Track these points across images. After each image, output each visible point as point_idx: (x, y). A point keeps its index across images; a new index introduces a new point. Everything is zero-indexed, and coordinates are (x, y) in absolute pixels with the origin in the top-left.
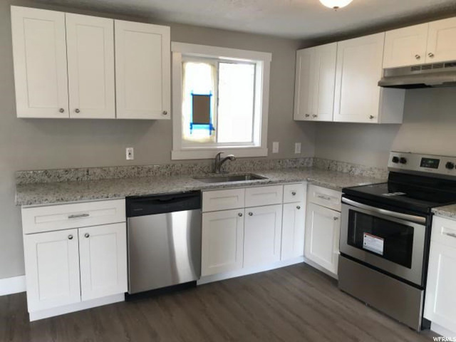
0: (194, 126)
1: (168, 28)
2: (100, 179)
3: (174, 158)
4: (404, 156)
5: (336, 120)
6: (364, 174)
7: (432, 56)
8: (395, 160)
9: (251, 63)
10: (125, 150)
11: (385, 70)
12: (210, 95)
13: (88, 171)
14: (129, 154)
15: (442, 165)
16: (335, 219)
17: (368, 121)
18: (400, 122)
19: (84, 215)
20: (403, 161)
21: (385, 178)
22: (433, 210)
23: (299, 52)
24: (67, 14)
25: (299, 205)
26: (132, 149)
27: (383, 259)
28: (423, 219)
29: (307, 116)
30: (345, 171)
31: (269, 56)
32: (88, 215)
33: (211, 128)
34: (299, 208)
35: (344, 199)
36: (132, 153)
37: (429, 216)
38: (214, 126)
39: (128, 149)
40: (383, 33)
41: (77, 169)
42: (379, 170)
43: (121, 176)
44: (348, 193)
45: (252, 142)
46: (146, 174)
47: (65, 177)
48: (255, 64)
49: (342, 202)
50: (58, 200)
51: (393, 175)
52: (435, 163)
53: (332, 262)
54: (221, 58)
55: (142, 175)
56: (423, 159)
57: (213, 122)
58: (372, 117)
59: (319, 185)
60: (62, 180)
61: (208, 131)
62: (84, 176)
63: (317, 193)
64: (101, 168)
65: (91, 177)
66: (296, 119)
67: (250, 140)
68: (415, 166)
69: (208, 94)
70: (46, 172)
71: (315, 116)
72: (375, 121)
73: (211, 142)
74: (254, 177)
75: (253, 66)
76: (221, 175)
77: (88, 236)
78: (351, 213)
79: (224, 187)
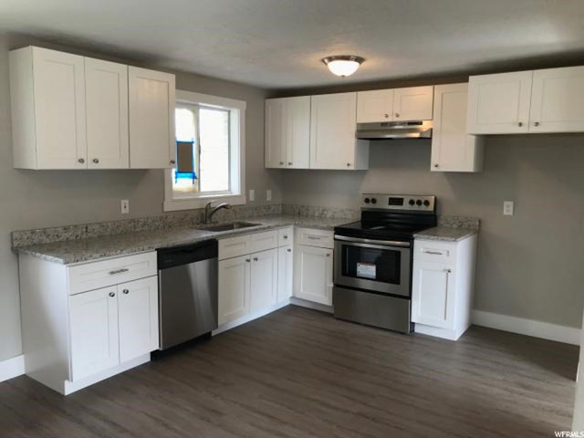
0: (179, 174)
1: (174, 76)
2: (99, 237)
3: (166, 210)
4: (374, 197)
5: (312, 168)
6: (336, 215)
7: (397, 116)
8: (367, 201)
9: (226, 111)
10: (120, 203)
11: (358, 124)
12: (193, 142)
13: (87, 228)
14: (125, 207)
15: (406, 202)
16: (328, 255)
17: (346, 168)
18: (366, 168)
19: (122, 271)
20: (374, 201)
21: (359, 217)
22: (415, 235)
23: (267, 101)
24: (86, 58)
25: (289, 248)
26: (127, 201)
27: (376, 282)
28: (408, 244)
29: (281, 163)
30: (317, 214)
31: (244, 103)
32: (127, 270)
33: (194, 177)
34: (289, 250)
35: (337, 236)
36: (127, 206)
37: (411, 240)
38: (197, 175)
39: (123, 202)
40: (355, 93)
41: (76, 226)
42: (350, 210)
43: (119, 232)
44: (338, 231)
45: (230, 190)
46: (141, 229)
47: (64, 236)
48: (229, 112)
49: (335, 239)
50: (101, 256)
51: (365, 213)
52: (399, 201)
53: (326, 295)
54: (200, 104)
55: (137, 230)
56: (390, 199)
57: (195, 170)
58: (348, 165)
59: (306, 227)
60: (61, 239)
61: (191, 180)
62: (82, 233)
63: (305, 234)
64: (100, 223)
65: (90, 235)
66: (268, 166)
67: (227, 188)
68: (384, 205)
69: (190, 141)
70: (44, 231)
71: (290, 164)
72: (352, 168)
73: (194, 191)
74: (243, 225)
75: (227, 113)
76: (212, 225)
77: (127, 292)
78: (344, 247)
79: (236, 234)
